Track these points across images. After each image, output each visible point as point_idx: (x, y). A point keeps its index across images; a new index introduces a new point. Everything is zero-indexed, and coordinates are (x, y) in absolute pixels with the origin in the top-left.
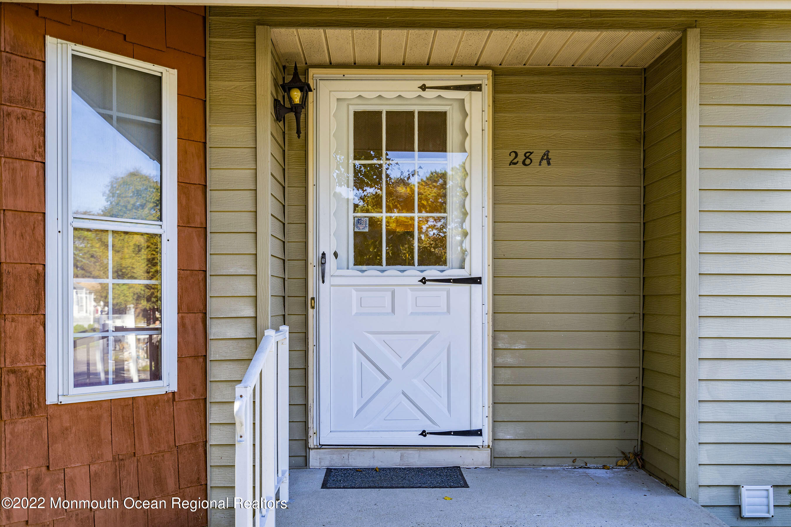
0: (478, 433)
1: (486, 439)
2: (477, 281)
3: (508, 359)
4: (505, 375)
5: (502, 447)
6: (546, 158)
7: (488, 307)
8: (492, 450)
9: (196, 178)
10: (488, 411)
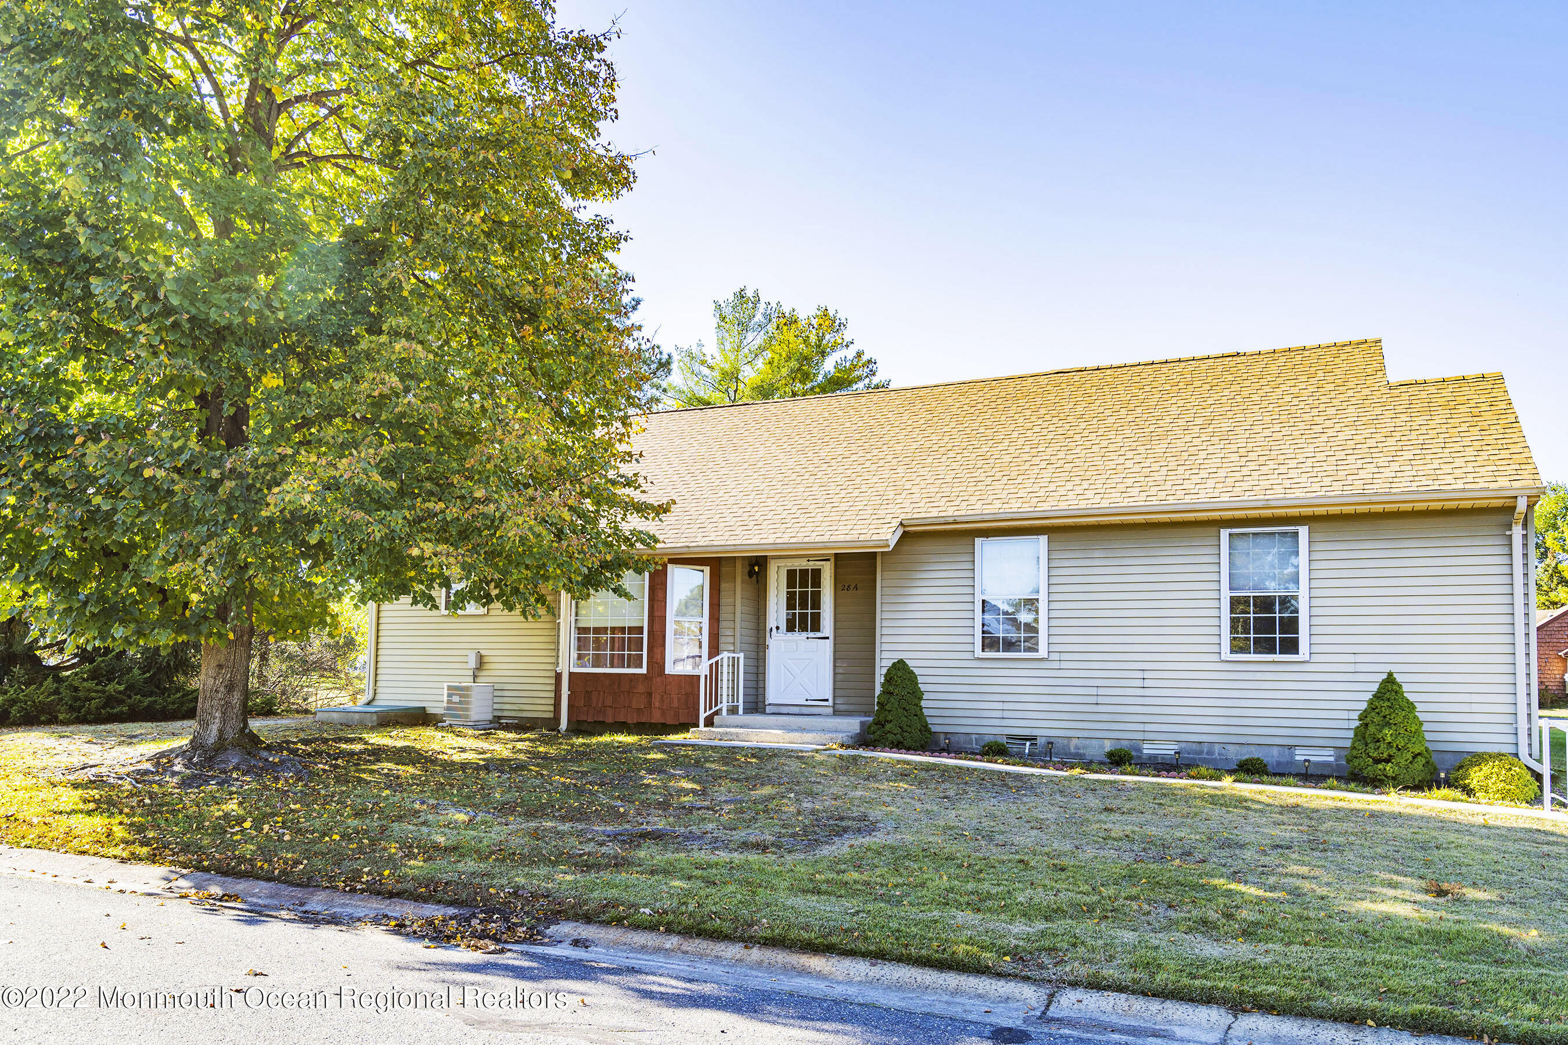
0: (827, 700)
1: (830, 703)
2: (827, 638)
3: (840, 670)
4: (839, 677)
5: (837, 706)
6: (856, 587)
7: (832, 649)
8: (833, 707)
9: (716, 602)
10: (831, 692)
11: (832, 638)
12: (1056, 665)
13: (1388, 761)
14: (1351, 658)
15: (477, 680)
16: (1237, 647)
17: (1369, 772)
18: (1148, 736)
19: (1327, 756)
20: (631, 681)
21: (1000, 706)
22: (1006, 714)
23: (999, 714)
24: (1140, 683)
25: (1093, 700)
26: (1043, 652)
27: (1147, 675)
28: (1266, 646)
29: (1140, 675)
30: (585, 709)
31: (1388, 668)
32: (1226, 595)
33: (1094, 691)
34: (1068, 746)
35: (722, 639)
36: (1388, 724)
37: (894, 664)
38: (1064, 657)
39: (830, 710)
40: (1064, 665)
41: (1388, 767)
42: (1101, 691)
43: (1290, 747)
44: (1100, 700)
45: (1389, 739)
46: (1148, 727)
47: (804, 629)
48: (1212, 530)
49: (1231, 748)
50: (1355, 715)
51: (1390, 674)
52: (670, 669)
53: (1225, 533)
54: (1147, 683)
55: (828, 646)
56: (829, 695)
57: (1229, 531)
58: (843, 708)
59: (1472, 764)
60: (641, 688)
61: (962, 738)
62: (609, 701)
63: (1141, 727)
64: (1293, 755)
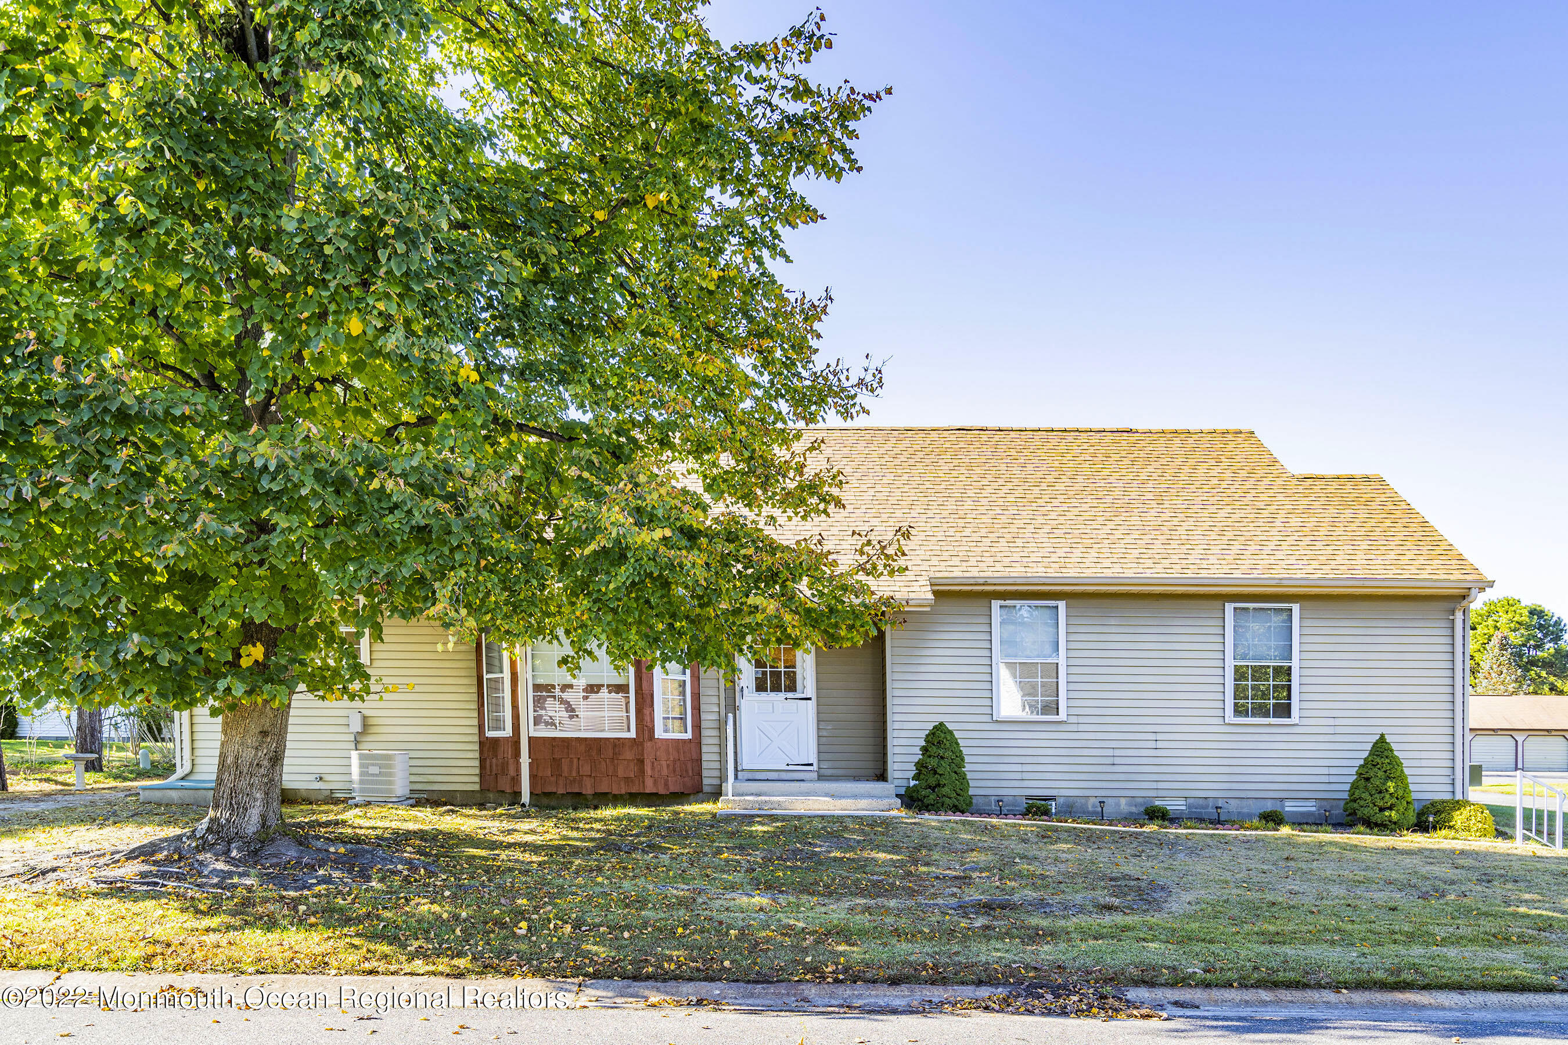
0: (811, 765)
1: (815, 767)
2: (811, 699)
3: (824, 733)
4: (823, 740)
5: (822, 771)
7: (815, 711)
8: (818, 772)
10: (816, 756)
11: (814, 698)
12: (1074, 728)
13: (1391, 808)
14: (1331, 722)
15: (360, 747)
16: (1239, 711)
17: (1378, 818)
18: (1161, 793)
19: (1310, 807)
20: (615, 746)
21: (1019, 768)
22: (1026, 776)
23: (1018, 776)
24: (1153, 745)
25: (1110, 761)
26: (1063, 716)
27: (1159, 737)
28: (1261, 711)
29: (1153, 737)
30: (553, 779)
31: (1380, 731)
32: (1230, 663)
33: (1110, 752)
34: (1086, 804)
35: (703, 699)
36: (1388, 778)
37: (935, 727)
38: (1081, 720)
39: (815, 775)
40: (1081, 728)
41: (1393, 813)
42: (1117, 752)
43: (1282, 800)
44: (1117, 761)
45: (1392, 790)
46: (1161, 785)
47: (776, 688)
48: (1218, 604)
49: (1232, 802)
50: (1354, 771)
51: (1382, 735)
52: (659, 733)
53: (1229, 607)
54: (1160, 745)
55: (811, 705)
56: (813, 759)
57: (1233, 605)
58: (829, 772)
59: (1454, 809)
60: (628, 755)
61: (981, 800)
62: (586, 769)
63: (1154, 785)
64: (1283, 807)
